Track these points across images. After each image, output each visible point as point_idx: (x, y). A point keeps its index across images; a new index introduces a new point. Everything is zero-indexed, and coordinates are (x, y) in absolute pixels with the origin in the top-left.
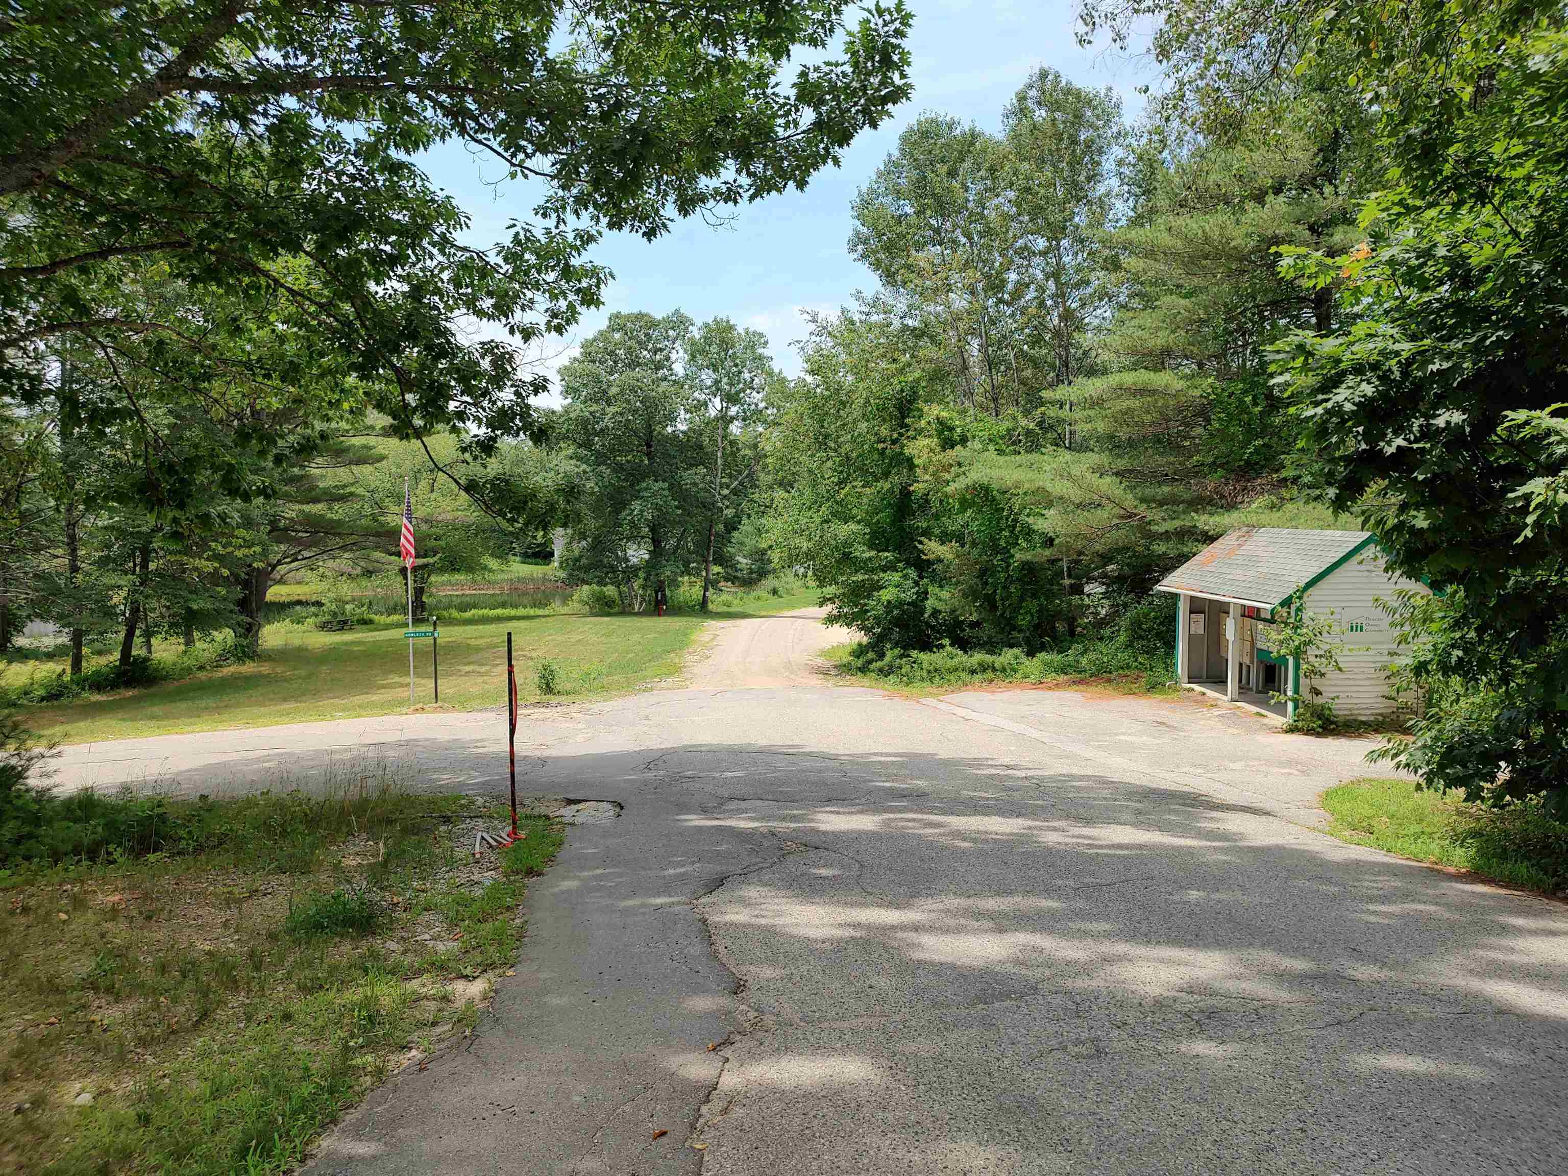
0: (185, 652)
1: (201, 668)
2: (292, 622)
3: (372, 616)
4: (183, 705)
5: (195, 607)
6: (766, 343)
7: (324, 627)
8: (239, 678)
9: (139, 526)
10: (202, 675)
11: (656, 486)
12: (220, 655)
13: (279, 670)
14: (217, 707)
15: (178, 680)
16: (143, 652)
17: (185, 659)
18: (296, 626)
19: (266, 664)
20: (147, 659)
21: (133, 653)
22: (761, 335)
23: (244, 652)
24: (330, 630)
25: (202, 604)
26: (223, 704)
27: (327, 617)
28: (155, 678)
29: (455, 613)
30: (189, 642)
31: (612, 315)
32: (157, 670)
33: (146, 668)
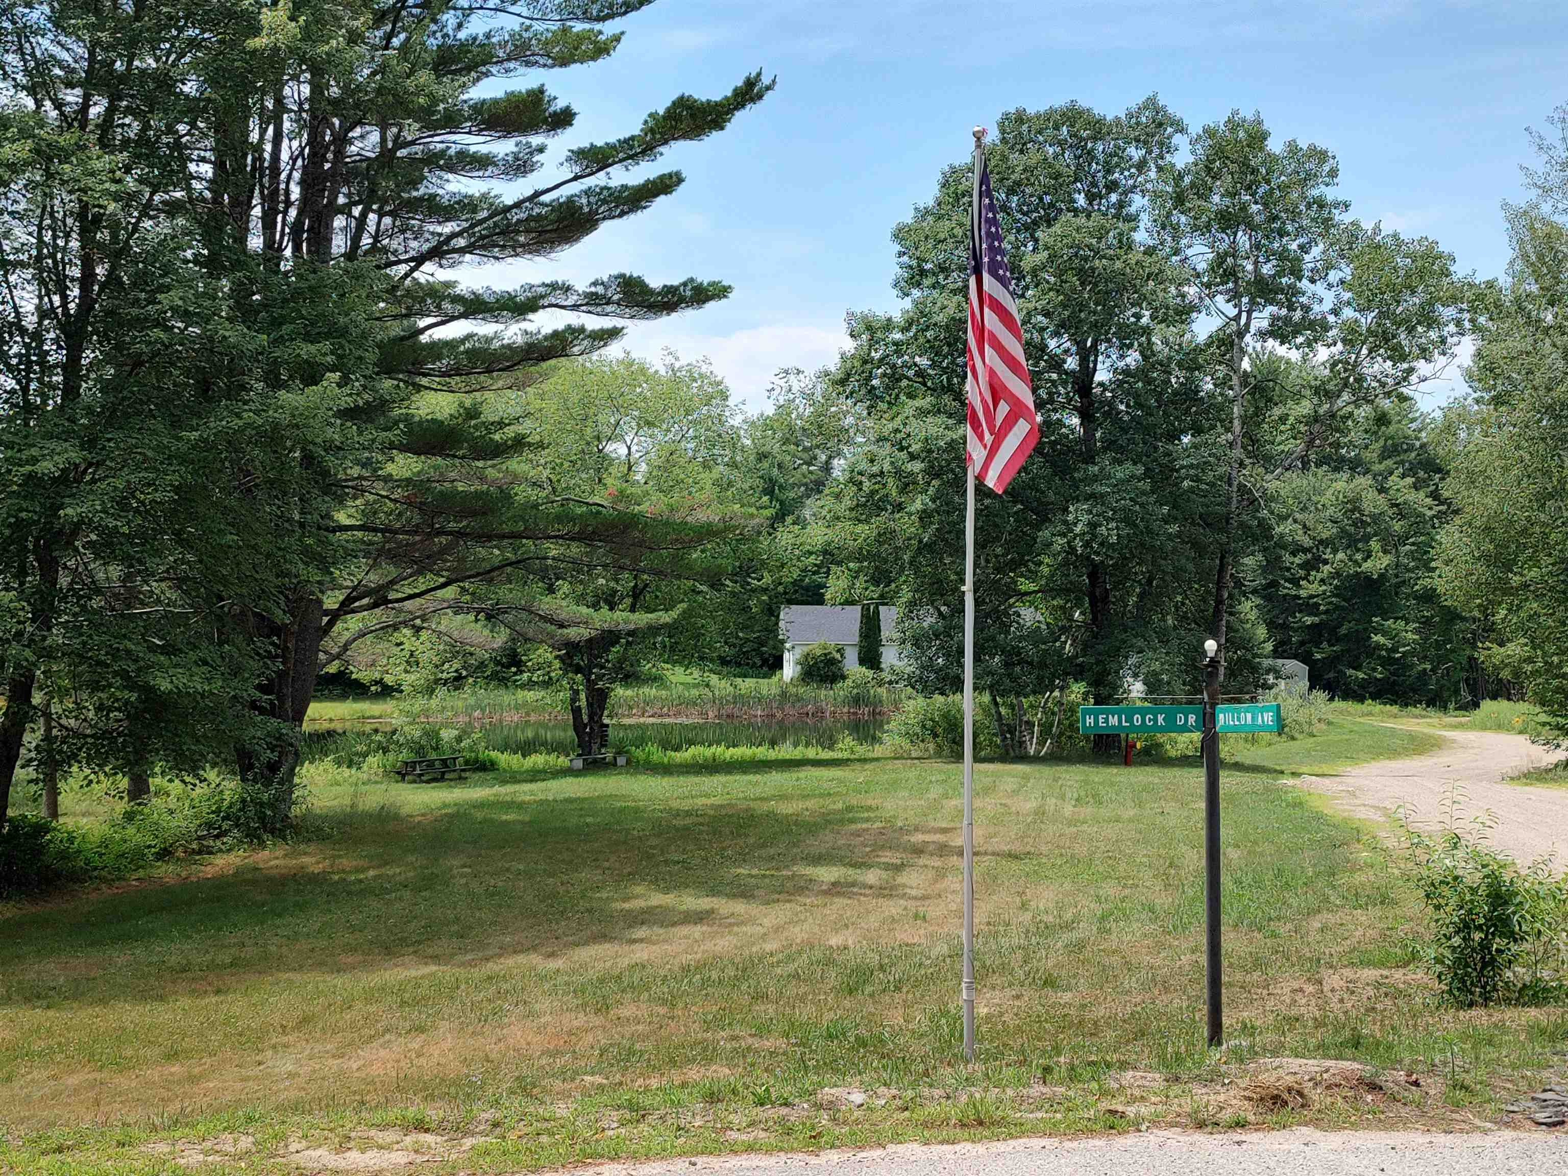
0: (129, 817)
1: (165, 854)
2: (339, 763)
3: (494, 754)
4: (121, 957)
5: (165, 685)
6: (1333, 173)
7: (403, 773)
8: (254, 882)
9: (34, 460)
10: (166, 872)
11: (1120, 473)
12: (209, 825)
13: (345, 863)
14: (213, 967)
15: (109, 882)
16: (35, 813)
17: (131, 830)
18: (346, 772)
19: (312, 848)
20: (40, 829)
21: (10, 812)
22: (1322, 156)
23: (262, 818)
24: (419, 779)
25: (182, 680)
26: (225, 957)
27: (405, 755)
28: (58, 875)
29: (656, 754)
30: (139, 790)
31: (1006, 117)
32: (64, 855)
33: (39, 851)
